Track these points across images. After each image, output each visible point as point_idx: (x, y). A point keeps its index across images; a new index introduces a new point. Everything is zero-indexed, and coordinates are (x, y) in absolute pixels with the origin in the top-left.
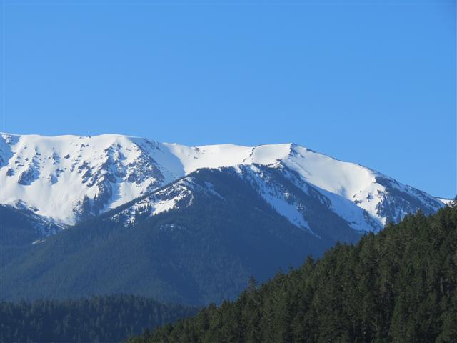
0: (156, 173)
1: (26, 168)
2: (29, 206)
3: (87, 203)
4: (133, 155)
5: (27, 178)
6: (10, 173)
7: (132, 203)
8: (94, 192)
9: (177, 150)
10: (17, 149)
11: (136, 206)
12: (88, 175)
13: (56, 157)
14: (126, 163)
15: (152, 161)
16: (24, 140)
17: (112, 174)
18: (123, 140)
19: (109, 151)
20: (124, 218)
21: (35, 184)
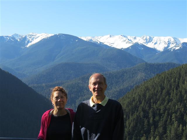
0: (176, 43)
1: (155, 42)
2: (156, 48)
3: (165, 48)
4: (172, 40)
5: (155, 43)
6: (153, 43)
7: (172, 48)
8: (166, 46)
9: (180, 39)
10: (154, 39)
11: (173, 48)
12: (165, 43)
13: (160, 40)
14: (171, 41)
15: (175, 41)
16: (155, 37)
17: (169, 43)
18: (171, 38)
19: (169, 39)
20: (171, 50)
21: (157, 44)
